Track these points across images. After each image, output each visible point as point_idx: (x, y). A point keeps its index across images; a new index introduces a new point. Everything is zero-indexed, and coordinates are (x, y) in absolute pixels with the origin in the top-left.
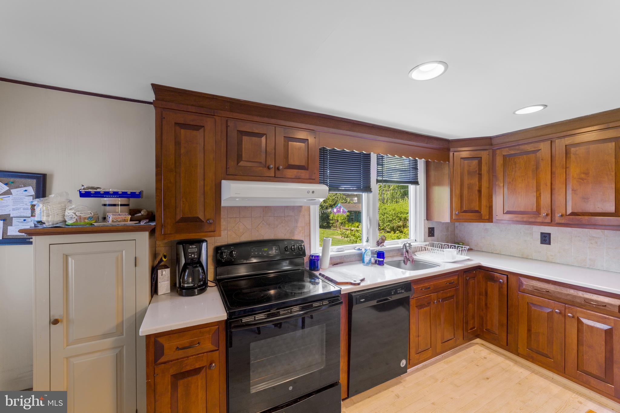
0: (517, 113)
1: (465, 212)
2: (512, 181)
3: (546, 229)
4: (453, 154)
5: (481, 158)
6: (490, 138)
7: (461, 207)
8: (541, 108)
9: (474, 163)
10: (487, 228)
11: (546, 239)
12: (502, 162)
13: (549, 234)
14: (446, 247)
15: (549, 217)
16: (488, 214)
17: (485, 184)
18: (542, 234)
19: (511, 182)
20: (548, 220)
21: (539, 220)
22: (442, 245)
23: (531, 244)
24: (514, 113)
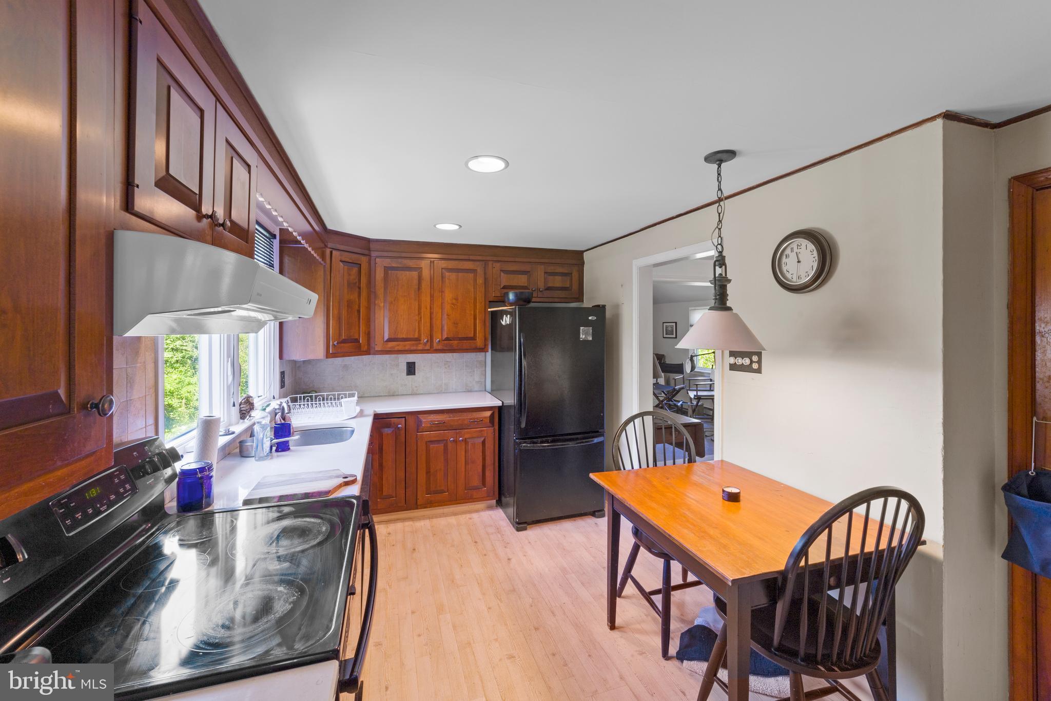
0: (437, 226)
1: (344, 341)
2: (394, 300)
3: (411, 358)
4: (331, 253)
5: (361, 266)
6: (368, 241)
7: (340, 335)
8: (457, 227)
9: (354, 271)
10: (346, 365)
11: (411, 369)
12: (383, 275)
13: (414, 363)
14: (308, 399)
15: (429, 343)
16: (367, 344)
17: (364, 303)
18: (408, 364)
19: (393, 302)
20: (428, 347)
21: (420, 347)
22: (334, 395)
23: (397, 377)
24: (435, 226)
